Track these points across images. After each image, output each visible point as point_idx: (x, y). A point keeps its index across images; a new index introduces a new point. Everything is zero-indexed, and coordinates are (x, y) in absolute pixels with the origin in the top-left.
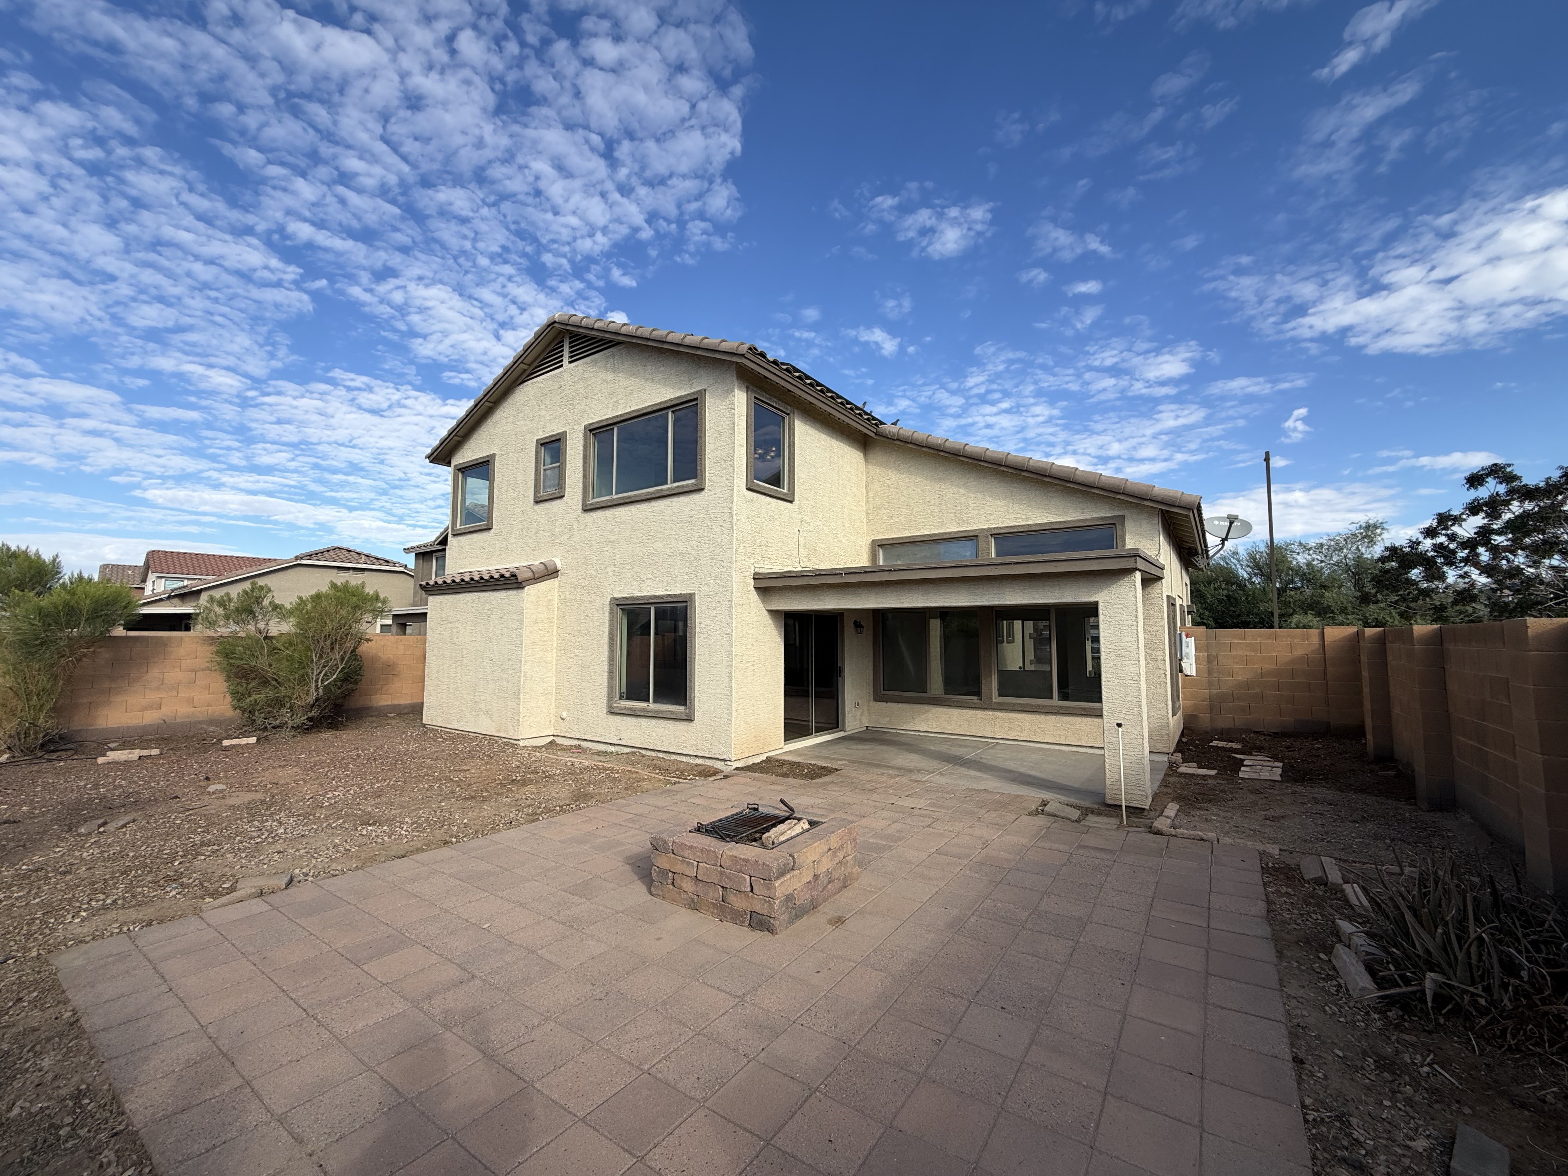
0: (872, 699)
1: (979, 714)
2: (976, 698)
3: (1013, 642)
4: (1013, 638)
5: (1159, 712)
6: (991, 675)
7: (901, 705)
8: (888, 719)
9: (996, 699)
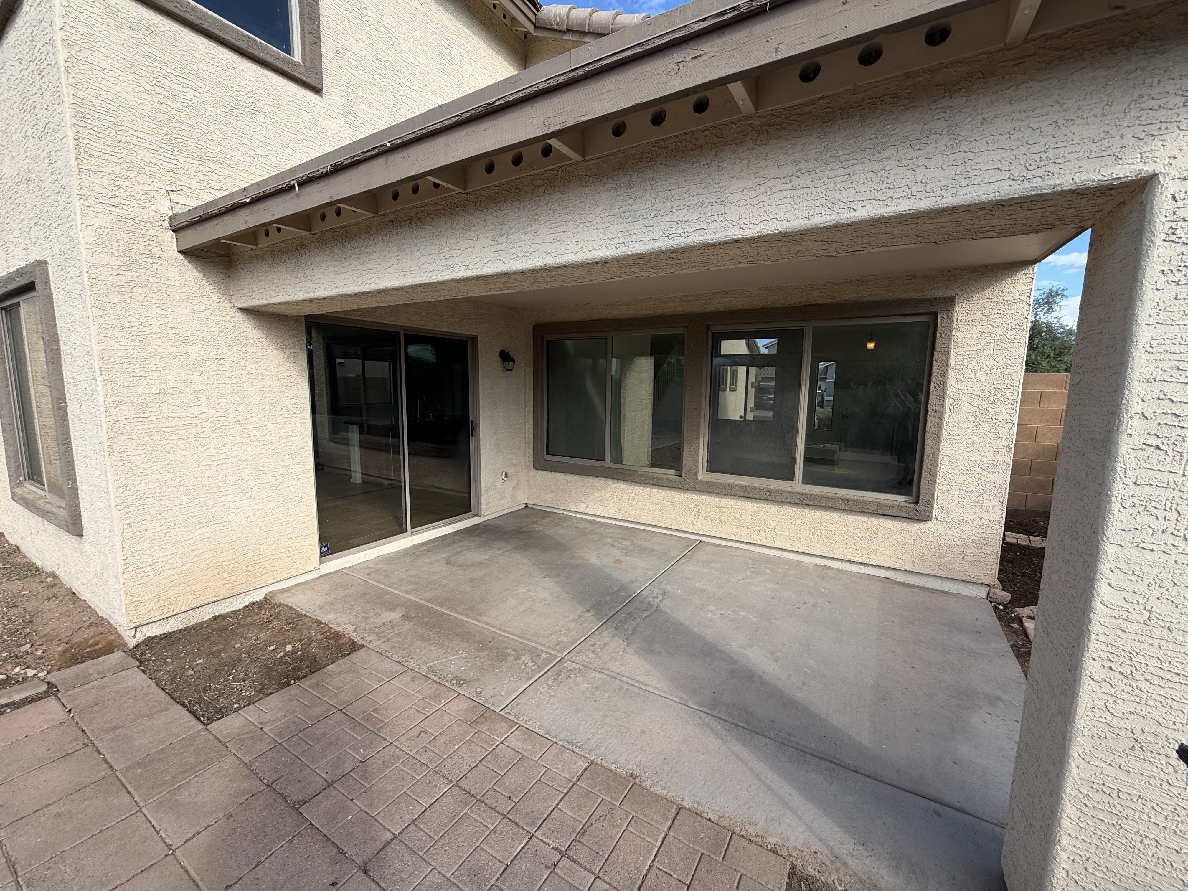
0: (532, 466)
1: (677, 496)
2: (673, 472)
3: (735, 390)
4: (736, 386)
5: (985, 515)
6: (698, 439)
7: (569, 477)
8: (552, 495)
9: (703, 475)
